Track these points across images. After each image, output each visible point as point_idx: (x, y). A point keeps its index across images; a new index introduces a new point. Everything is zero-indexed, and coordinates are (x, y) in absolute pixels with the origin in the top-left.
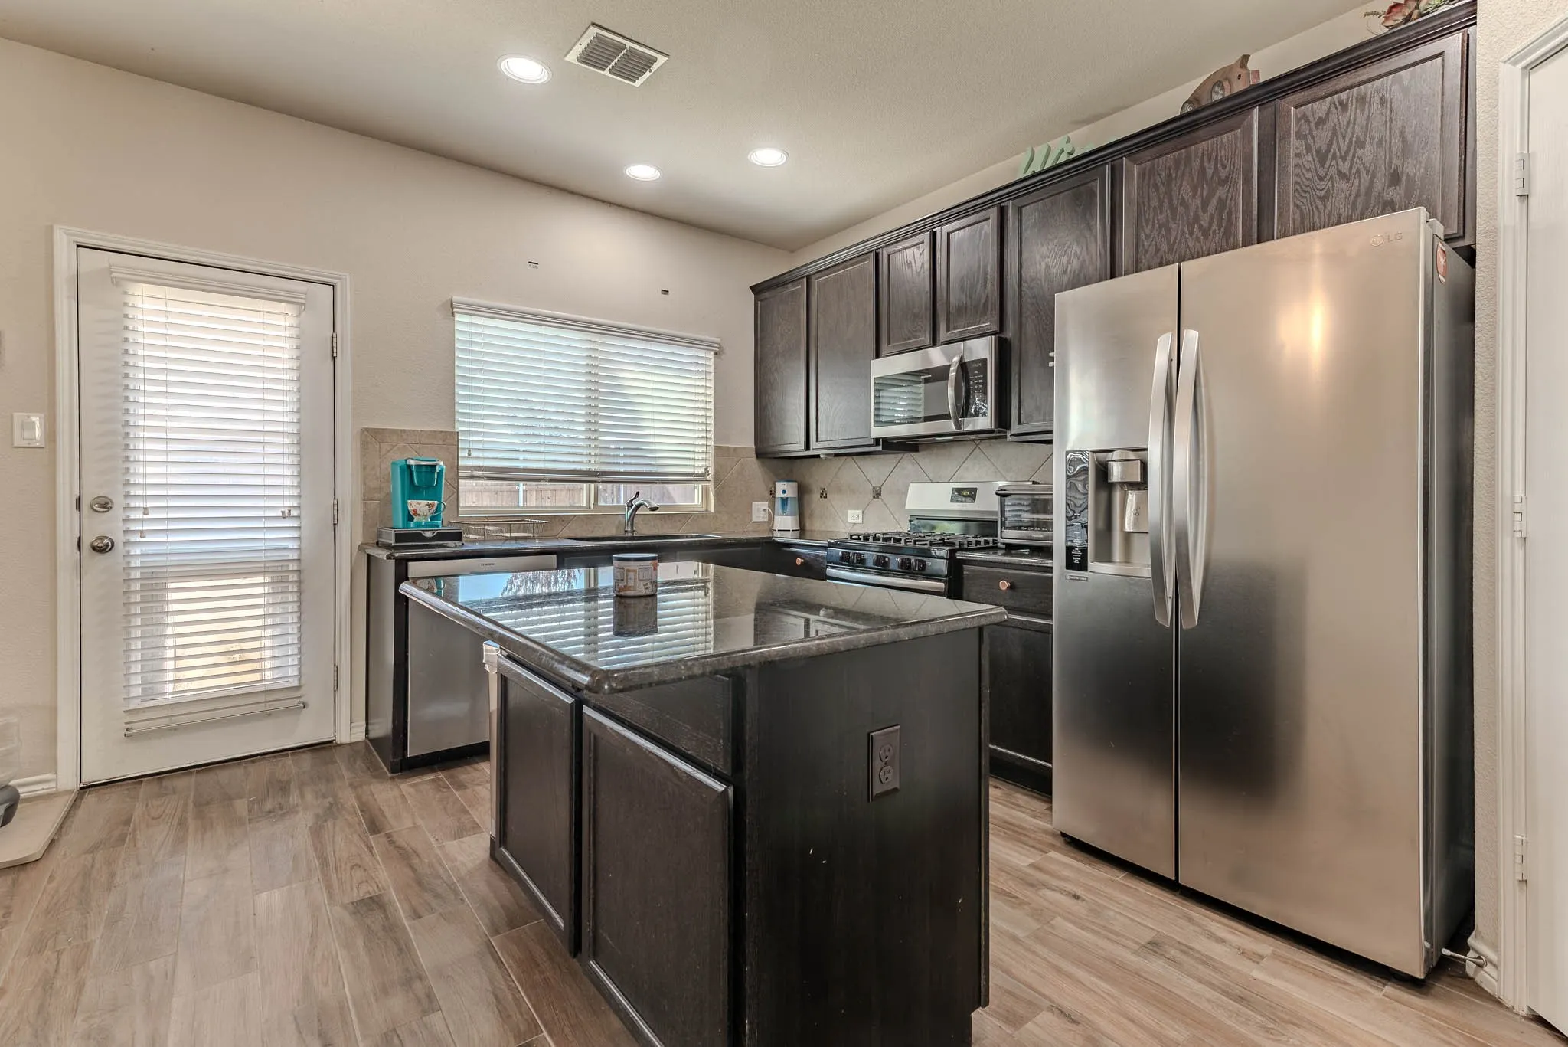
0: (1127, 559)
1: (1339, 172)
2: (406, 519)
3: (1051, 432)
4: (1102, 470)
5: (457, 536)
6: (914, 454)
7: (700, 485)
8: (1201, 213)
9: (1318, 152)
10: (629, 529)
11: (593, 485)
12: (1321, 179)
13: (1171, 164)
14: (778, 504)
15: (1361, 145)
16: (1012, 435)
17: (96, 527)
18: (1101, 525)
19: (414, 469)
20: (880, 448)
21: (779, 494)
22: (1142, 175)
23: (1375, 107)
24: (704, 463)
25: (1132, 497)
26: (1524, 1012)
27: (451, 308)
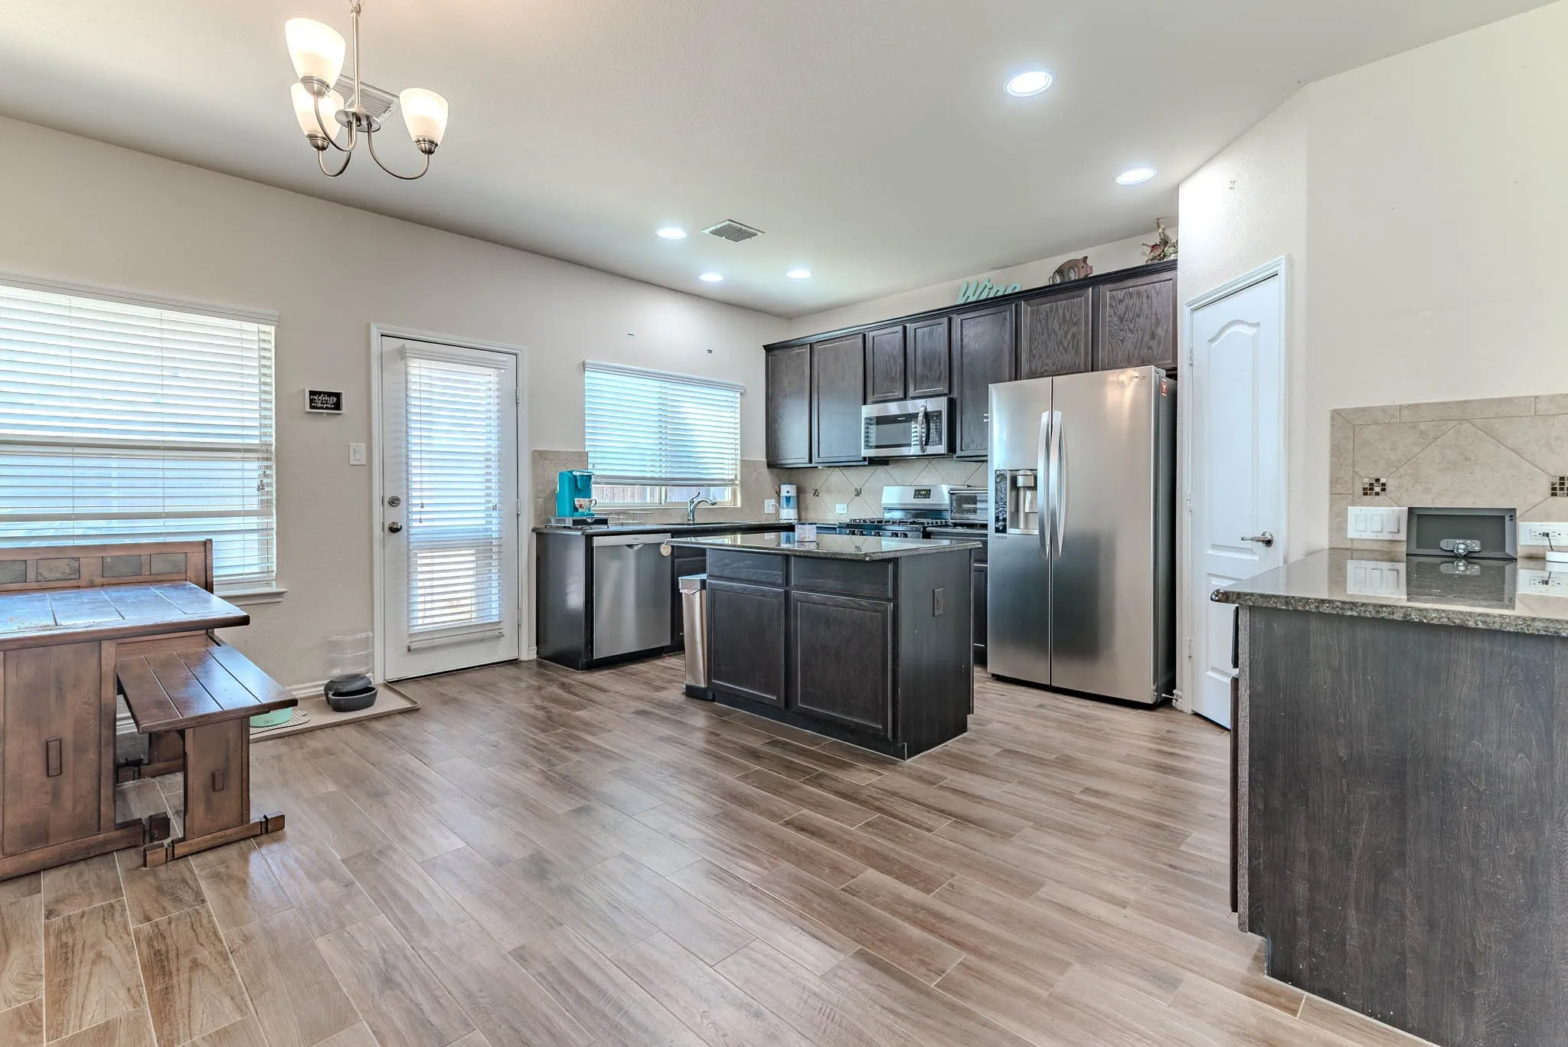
0: (1026, 527)
1: (1129, 329)
2: (572, 510)
3: (987, 456)
4: (1014, 480)
5: (604, 522)
6: (885, 467)
7: (730, 488)
8: (1063, 339)
9: (1120, 316)
10: (691, 518)
11: (663, 488)
12: (1121, 331)
13: (1048, 309)
14: (783, 501)
15: (1138, 316)
16: (957, 457)
17: (393, 515)
18: (1013, 510)
19: (578, 478)
20: (866, 463)
21: (784, 494)
22: (1032, 313)
23: (1144, 298)
24: (734, 472)
25: (1029, 494)
26: (1190, 712)
27: (584, 366)
